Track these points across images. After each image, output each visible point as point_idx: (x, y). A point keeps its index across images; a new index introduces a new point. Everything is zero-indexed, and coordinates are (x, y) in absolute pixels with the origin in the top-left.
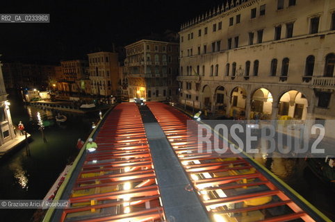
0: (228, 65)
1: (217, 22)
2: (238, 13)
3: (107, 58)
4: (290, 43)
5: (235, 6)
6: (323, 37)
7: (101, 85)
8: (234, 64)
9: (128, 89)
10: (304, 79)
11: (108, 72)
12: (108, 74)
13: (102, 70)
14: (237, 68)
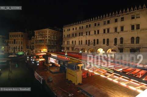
0: (86, 41)
1: (81, 26)
2: (89, 24)
3: (22, 35)
4: (109, 34)
5: (86, 22)
6: (119, 33)
7: (16, 48)
8: (89, 40)
9: (34, 51)
10: (114, 45)
11: (22, 42)
12: (22, 43)
13: (19, 41)
14: (90, 42)
